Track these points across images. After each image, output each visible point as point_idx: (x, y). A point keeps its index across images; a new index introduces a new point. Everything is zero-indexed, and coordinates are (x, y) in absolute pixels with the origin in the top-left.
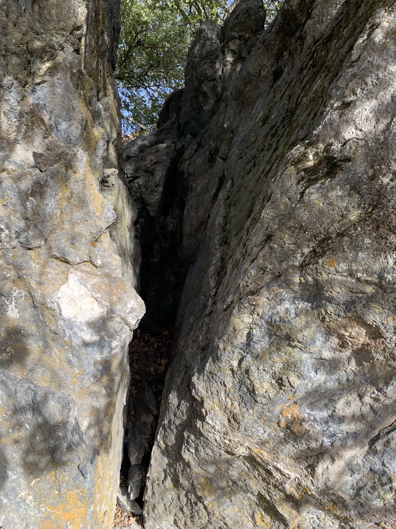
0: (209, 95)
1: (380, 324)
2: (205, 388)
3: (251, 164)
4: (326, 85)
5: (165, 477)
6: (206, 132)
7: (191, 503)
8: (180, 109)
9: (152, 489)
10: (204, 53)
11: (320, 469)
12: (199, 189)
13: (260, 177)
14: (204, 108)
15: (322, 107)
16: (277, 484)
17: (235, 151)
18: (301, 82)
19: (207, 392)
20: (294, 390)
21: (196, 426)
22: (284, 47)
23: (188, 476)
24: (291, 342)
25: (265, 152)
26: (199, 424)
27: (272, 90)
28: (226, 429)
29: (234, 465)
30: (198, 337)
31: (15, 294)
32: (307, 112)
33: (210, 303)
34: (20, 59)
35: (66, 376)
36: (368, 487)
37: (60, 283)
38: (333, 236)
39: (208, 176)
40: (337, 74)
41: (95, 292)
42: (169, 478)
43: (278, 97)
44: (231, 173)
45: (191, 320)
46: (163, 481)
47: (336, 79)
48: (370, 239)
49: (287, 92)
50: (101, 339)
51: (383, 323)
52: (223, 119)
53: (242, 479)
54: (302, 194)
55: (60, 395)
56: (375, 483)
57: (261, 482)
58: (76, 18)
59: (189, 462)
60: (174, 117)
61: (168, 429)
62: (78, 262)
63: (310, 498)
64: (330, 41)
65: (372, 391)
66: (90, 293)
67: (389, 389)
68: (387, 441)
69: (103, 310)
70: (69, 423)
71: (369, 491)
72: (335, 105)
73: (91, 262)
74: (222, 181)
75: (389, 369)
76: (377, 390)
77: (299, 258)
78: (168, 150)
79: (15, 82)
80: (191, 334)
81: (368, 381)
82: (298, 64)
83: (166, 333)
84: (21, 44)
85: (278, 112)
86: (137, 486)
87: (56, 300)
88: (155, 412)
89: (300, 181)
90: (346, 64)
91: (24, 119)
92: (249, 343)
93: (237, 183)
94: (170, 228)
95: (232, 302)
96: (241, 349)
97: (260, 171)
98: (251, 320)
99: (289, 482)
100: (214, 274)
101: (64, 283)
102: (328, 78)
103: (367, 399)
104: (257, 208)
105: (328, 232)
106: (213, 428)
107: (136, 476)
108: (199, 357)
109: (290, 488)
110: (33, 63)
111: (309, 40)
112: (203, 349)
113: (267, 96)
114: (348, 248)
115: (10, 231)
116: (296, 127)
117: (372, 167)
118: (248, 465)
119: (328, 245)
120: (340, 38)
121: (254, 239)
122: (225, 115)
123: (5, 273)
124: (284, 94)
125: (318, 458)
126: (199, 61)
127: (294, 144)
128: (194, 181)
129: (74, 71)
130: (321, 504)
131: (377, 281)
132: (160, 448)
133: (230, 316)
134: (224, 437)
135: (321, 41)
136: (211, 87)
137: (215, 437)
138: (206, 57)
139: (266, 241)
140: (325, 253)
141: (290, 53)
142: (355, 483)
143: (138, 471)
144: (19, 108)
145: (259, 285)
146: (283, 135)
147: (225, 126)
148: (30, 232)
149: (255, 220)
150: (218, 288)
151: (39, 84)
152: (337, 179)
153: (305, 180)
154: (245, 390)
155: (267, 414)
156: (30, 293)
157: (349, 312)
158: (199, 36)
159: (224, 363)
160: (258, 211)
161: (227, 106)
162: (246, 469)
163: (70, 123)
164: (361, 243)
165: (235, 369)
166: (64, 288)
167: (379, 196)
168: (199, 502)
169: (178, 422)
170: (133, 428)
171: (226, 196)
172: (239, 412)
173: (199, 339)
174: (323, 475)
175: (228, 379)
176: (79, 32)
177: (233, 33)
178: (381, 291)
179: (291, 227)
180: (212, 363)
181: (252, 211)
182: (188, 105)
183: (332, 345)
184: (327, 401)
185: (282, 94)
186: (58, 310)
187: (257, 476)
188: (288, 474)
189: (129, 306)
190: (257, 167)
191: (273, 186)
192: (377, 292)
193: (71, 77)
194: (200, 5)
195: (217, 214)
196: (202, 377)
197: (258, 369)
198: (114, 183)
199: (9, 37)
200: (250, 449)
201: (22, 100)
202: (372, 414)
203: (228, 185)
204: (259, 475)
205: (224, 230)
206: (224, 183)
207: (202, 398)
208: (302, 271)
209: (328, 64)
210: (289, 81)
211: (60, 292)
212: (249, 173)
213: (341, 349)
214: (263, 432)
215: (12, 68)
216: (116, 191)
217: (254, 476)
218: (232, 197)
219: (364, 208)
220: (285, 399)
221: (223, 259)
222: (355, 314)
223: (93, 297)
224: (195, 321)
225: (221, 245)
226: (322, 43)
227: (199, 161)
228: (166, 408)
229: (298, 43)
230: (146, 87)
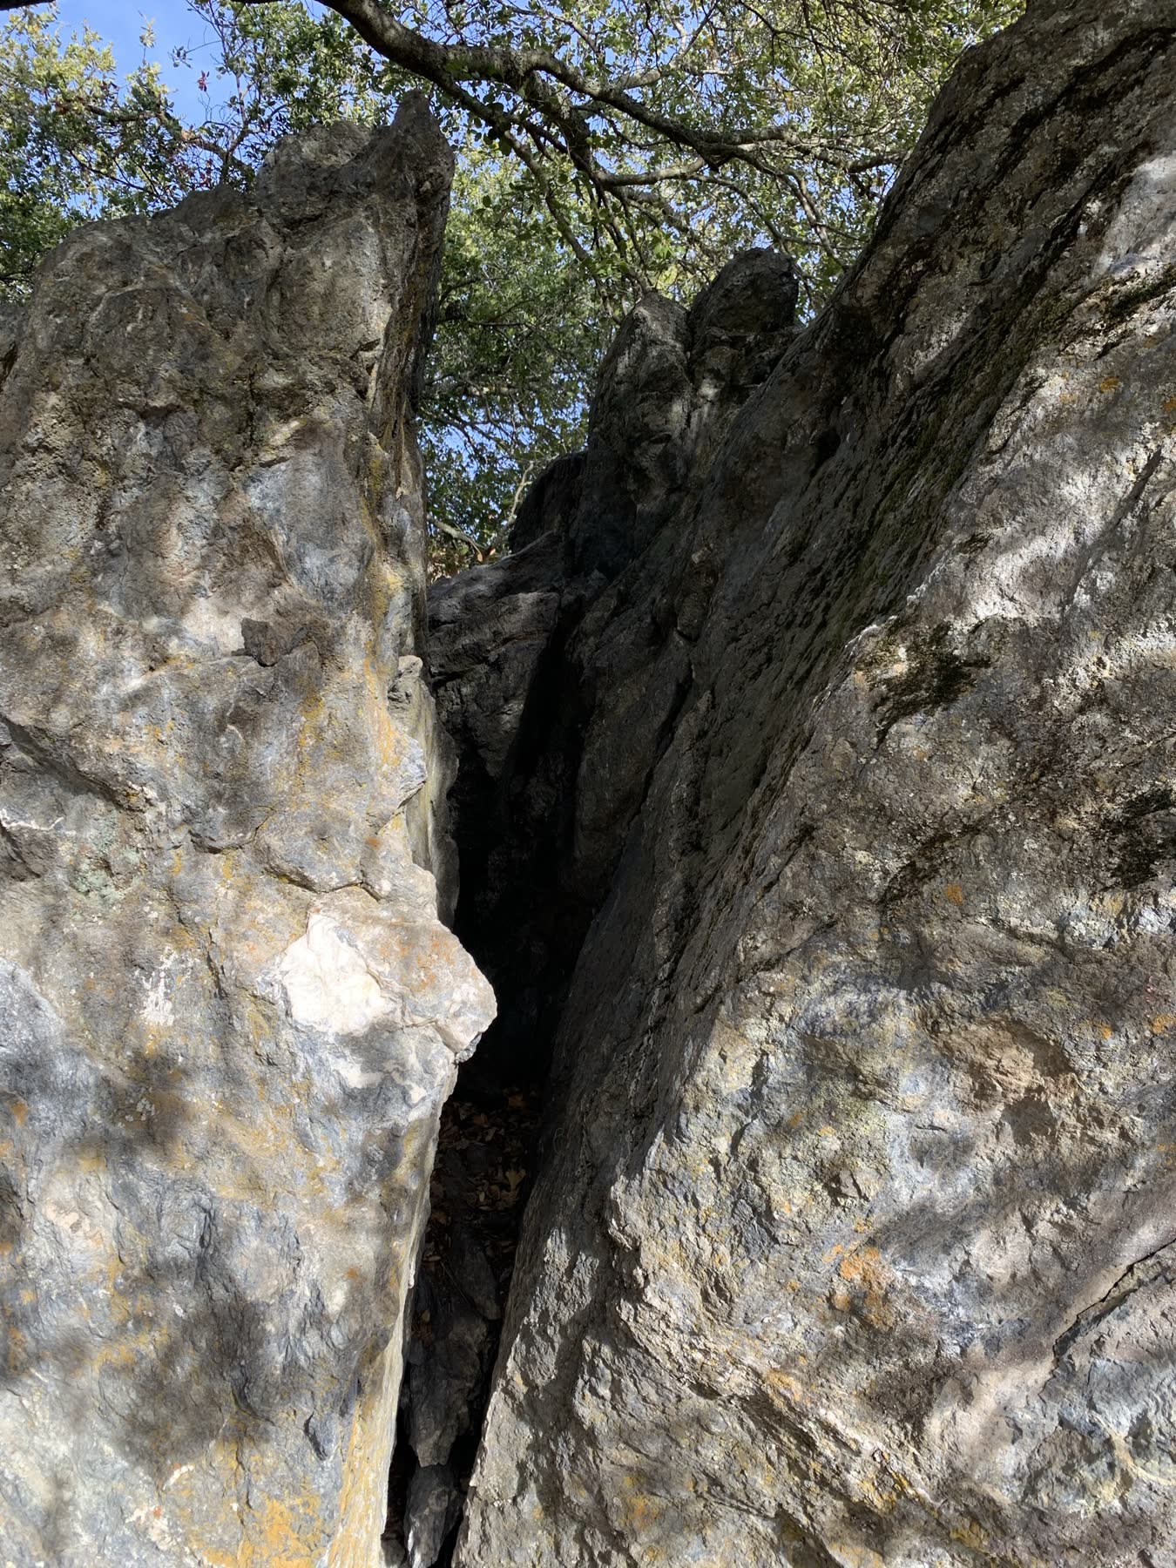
0: (652, 475)
1: (1065, 1037)
2: (645, 1214)
3: (761, 657)
4: (937, 492)
5: (522, 1487)
6: (643, 566)
7: (592, 1558)
8: (573, 503)
9: (483, 1525)
10: (642, 374)
11: (934, 1425)
12: (621, 710)
13: (784, 689)
14: (639, 506)
15: (927, 543)
16: (828, 1474)
17: (720, 621)
18: (883, 473)
19: (649, 1223)
20: (867, 1205)
21: (619, 1315)
22: (844, 387)
23: (588, 1472)
24: (861, 1086)
25: (795, 630)
26: (626, 1310)
27: (814, 482)
28: (698, 1318)
29: (714, 1429)
30: (625, 1087)
31: (168, 964)
32: (895, 547)
33: (656, 998)
34: (232, 409)
35: (292, 1174)
36: (1056, 1470)
37: (287, 936)
38: (955, 832)
39: (645, 677)
40: (960, 473)
41: (375, 959)
42: (532, 1485)
43: (828, 500)
44: (709, 674)
45: (605, 1048)
46: (514, 1499)
47: (957, 484)
48: (1036, 839)
49: (850, 493)
50: (384, 1080)
51: (1070, 1036)
52: (690, 542)
53: (736, 1468)
54: (882, 735)
55: (276, 1222)
56: (1072, 1456)
57: (786, 1473)
58: (367, 324)
59: (592, 1428)
60: (556, 523)
61: (538, 1338)
62: (333, 884)
63: (911, 1508)
64: (947, 393)
65: (1053, 1207)
66: (362, 962)
67: (1092, 1198)
68: (1097, 1342)
69: (391, 1006)
70: (296, 1298)
71: (1058, 1480)
72: (955, 541)
73: (365, 885)
74: (684, 692)
75: (1092, 1149)
76: (1065, 1203)
77: (878, 882)
78: (543, 608)
79: (214, 458)
80: (606, 1080)
81: (1046, 1181)
82: (876, 431)
83: (517, 1101)
84: (238, 378)
85: (829, 535)
86: (434, 1530)
87: (279, 977)
88: (492, 1311)
89: (876, 706)
90: (978, 455)
91: (224, 541)
92: (759, 1090)
93: (724, 701)
94: (539, 807)
95: (718, 988)
96: (739, 1106)
97: (783, 675)
98: (764, 1033)
99: (856, 1465)
100: (668, 925)
101: (297, 937)
102: (941, 476)
103: (1043, 1229)
104: (776, 764)
105: (942, 824)
106: (663, 1318)
107: (432, 1501)
108: (628, 1138)
109: (860, 1482)
110: (260, 419)
111: (899, 382)
112: (639, 1117)
113: (803, 493)
114: (988, 860)
115: (170, 805)
116: (871, 579)
117: (1038, 680)
118: (752, 1425)
119: (943, 851)
120: (966, 392)
121: (772, 835)
122: (694, 532)
123: (147, 909)
124: (842, 495)
125: (931, 1392)
126: (628, 393)
127: (864, 620)
128: (608, 689)
129: (354, 438)
130: (939, 1524)
131: (1054, 935)
132: (513, 1397)
133: (713, 1023)
134: (691, 1344)
135: (926, 388)
136: (659, 457)
137: (664, 1344)
138: (647, 385)
139: (799, 841)
140: (937, 871)
141: (857, 400)
142: (1024, 1462)
143: (439, 1485)
144: (215, 516)
145: (783, 945)
146: (840, 593)
147: (696, 558)
148: (220, 809)
149: (773, 791)
150: (676, 962)
151: (269, 464)
152: (960, 704)
153: (890, 704)
154: (748, 1211)
155: (803, 1273)
156: (209, 960)
157: (993, 1008)
158: (631, 331)
159: (694, 1145)
160: (779, 770)
161: (699, 507)
162: (747, 1438)
163: (334, 553)
164: (1015, 849)
165: (723, 1159)
166: (297, 948)
167: (1056, 743)
168: (614, 1553)
169: (566, 1314)
170: (427, 1359)
171: (696, 731)
172: (731, 1271)
173: (627, 1090)
174: (942, 1437)
175: (705, 1187)
176: (369, 354)
177: (715, 331)
178: (1062, 960)
179: (857, 810)
180: (664, 1146)
181: (763, 771)
182: (596, 497)
183: (958, 1092)
184: (948, 1236)
185: (836, 495)
186: (281, 1002)
187: (774, 1458)
188: (856, 1441)
189: (457, 996)
190: (775, 665)
191: (816, 715)
192: (1055, 963)
193: (345, 452)
194: (622, 230)
195: (673, 776)
196: (636, 1183)
197: (780, 1156)
198: (410, 691)
199: (211, 364)
200: (758, 1375)
201: (225, 498)
202: (1057, 1269)
203: (702, 704)
204: (780, 1452)
205: (692, 814)
206: (690, 697)
207: (635, 1241)
208: (883, 913)
209: (942, 444)
210: (854, 466)
211: (287, 959)
212: (755, 677)
213: (977, 1101)
214: (791, 1324)
215: (213, 429)
216: (413, 713)
217: (768, 1459)
218: (711, 733)
219: (1022, 770)
220: (845, 1230)
221: (689, 888)
222: (1007, 1013)
223: (369, 972)
224: (614, 1050)
225: (683, 853)
226: (930, 394)
227: (624, 639)
228: (535, 1280)
229: (875, 384)
230: (465, 424)
